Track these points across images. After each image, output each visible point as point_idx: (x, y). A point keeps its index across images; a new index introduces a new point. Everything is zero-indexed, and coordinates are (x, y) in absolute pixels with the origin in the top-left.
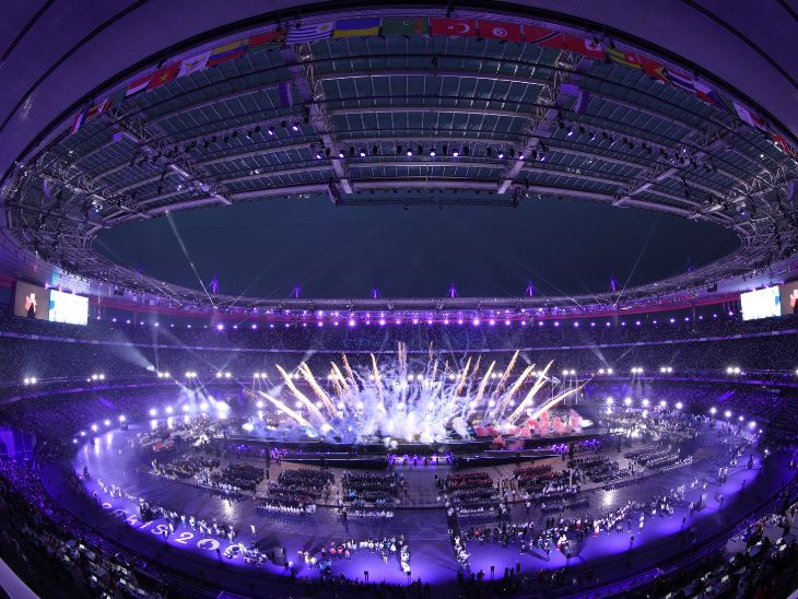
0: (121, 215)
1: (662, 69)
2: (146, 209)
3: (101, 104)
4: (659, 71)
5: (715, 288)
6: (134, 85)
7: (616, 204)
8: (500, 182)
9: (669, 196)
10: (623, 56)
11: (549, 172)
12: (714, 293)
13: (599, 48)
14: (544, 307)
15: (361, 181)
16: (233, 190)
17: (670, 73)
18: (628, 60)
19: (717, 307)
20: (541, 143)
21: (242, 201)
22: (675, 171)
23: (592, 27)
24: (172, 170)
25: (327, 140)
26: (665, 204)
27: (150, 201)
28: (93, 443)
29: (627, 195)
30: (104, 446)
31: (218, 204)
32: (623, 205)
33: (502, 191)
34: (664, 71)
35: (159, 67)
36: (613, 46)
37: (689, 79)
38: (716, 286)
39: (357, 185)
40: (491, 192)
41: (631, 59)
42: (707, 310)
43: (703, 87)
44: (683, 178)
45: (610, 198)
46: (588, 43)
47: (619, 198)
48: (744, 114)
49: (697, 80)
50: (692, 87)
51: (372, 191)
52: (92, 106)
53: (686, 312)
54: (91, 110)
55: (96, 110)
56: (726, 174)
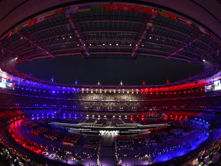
0: (24, 59)
1: (176, 17)
2: (31, 58)
3: (16, 29)
4: (175, 18)
5: (197, 83)
6: (25, 24)
7: (166, 58)
8: (132, 52)
9: (182, 56)
10: (164, 14)
11: (146, 49)
12: (197, 84)
13: (156, 12)
14: (147, 88)
15: (92, 52)
16: (55, 54)
17: (179, 18)
18: (165, 15)
19: (198, 88)
20: (142, 41)
21: (58, 57)
22: (183, 48)
23: (154, 5)
24: (37, 47)
25: (80, 40)
26: (181, 58)
27: (32, 56)
28: (15, 123)
29: (169, 56)
30: (18, 124)
31: (51, 57)
32: (168, 58)
33: (133, 55)
34: (177, 18)
35: (31, 19)
36: (161, 11)
37: (185, 20)
38: (197, 82)
39: (91, 53)
40: (130, 55)
41: (166, 14)
42: (195, 89)
43: (189, 22)
44: (186, 50)
45: (165, 57)
46: (153, 10)
47: (167, 56)
48: (202, 30)
49: (187, 20)
50: (186, 22)
51: (95, 55)
52: (14, 30)
53: (189, 90)
54: (14, 31)
55: (15, 31)
56: (199, 48)
